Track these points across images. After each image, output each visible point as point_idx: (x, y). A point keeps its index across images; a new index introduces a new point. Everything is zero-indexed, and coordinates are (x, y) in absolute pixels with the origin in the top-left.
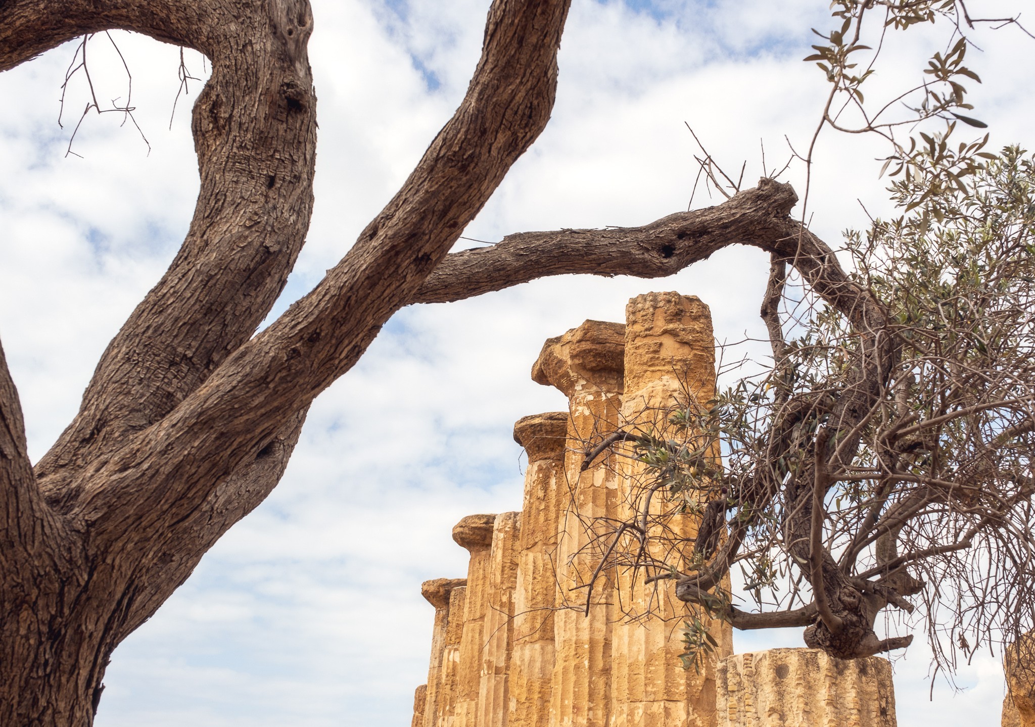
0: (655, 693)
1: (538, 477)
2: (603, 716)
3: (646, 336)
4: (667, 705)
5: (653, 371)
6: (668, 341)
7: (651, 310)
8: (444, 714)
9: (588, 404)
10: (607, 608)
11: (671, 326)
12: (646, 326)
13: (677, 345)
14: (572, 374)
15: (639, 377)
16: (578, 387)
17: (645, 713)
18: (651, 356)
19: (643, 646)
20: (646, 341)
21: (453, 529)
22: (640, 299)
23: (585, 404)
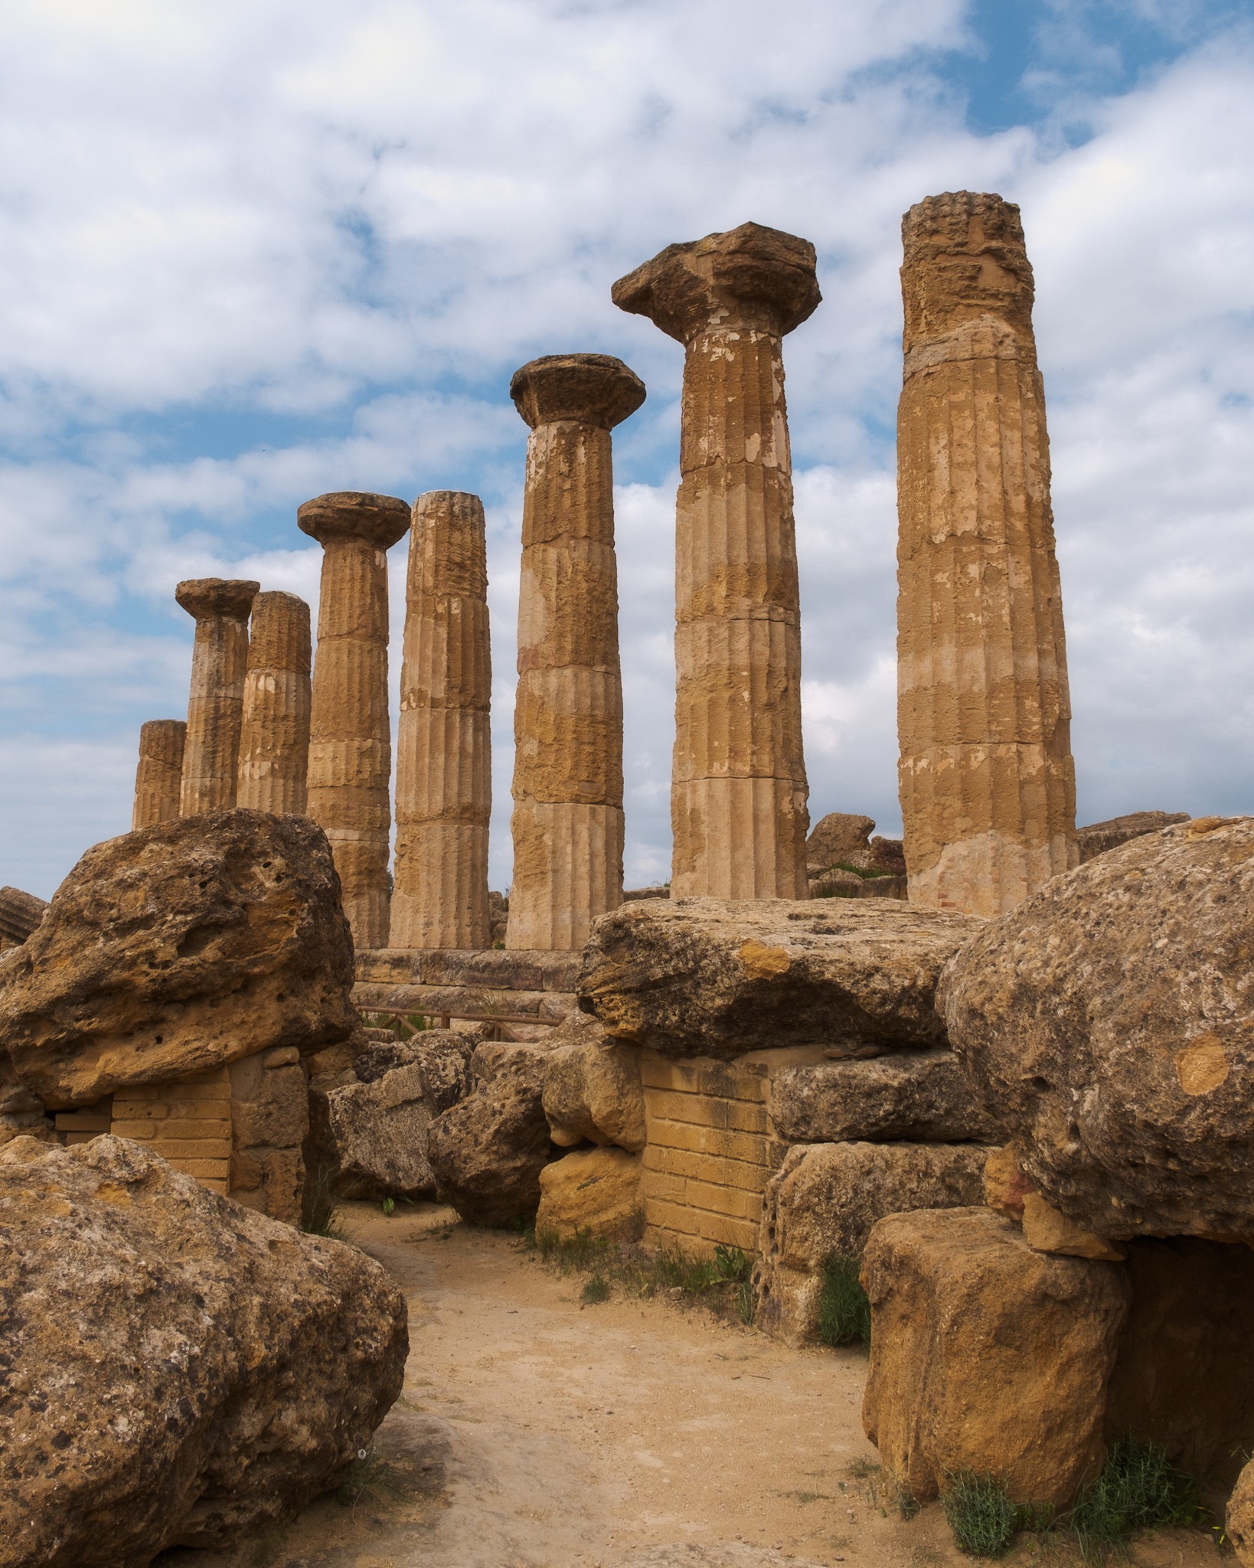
0: (1000, 733)
1: (559, 443)
2: (770, 761)
3: (957, 254)
4: (1021, 749)
5: (969, 306)
6: (989, 266)
7: (964, 217)
8: (252, 758)
9: (731, 345)
10: (770, 624)
11: (994, 244)
12: (958, 240)
13: (1001, 272)
14: (710, 300)
15: (947, 312)
16: (714, 320)
17: (989, 757)
18: (966, 283)
19: (983, 675)
20: (955, 261)
21: (299, 511)
22: (946, 200)
23: (726, 345)
